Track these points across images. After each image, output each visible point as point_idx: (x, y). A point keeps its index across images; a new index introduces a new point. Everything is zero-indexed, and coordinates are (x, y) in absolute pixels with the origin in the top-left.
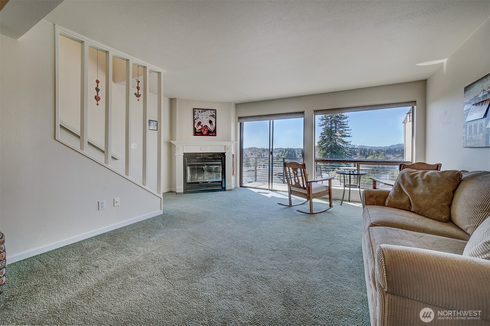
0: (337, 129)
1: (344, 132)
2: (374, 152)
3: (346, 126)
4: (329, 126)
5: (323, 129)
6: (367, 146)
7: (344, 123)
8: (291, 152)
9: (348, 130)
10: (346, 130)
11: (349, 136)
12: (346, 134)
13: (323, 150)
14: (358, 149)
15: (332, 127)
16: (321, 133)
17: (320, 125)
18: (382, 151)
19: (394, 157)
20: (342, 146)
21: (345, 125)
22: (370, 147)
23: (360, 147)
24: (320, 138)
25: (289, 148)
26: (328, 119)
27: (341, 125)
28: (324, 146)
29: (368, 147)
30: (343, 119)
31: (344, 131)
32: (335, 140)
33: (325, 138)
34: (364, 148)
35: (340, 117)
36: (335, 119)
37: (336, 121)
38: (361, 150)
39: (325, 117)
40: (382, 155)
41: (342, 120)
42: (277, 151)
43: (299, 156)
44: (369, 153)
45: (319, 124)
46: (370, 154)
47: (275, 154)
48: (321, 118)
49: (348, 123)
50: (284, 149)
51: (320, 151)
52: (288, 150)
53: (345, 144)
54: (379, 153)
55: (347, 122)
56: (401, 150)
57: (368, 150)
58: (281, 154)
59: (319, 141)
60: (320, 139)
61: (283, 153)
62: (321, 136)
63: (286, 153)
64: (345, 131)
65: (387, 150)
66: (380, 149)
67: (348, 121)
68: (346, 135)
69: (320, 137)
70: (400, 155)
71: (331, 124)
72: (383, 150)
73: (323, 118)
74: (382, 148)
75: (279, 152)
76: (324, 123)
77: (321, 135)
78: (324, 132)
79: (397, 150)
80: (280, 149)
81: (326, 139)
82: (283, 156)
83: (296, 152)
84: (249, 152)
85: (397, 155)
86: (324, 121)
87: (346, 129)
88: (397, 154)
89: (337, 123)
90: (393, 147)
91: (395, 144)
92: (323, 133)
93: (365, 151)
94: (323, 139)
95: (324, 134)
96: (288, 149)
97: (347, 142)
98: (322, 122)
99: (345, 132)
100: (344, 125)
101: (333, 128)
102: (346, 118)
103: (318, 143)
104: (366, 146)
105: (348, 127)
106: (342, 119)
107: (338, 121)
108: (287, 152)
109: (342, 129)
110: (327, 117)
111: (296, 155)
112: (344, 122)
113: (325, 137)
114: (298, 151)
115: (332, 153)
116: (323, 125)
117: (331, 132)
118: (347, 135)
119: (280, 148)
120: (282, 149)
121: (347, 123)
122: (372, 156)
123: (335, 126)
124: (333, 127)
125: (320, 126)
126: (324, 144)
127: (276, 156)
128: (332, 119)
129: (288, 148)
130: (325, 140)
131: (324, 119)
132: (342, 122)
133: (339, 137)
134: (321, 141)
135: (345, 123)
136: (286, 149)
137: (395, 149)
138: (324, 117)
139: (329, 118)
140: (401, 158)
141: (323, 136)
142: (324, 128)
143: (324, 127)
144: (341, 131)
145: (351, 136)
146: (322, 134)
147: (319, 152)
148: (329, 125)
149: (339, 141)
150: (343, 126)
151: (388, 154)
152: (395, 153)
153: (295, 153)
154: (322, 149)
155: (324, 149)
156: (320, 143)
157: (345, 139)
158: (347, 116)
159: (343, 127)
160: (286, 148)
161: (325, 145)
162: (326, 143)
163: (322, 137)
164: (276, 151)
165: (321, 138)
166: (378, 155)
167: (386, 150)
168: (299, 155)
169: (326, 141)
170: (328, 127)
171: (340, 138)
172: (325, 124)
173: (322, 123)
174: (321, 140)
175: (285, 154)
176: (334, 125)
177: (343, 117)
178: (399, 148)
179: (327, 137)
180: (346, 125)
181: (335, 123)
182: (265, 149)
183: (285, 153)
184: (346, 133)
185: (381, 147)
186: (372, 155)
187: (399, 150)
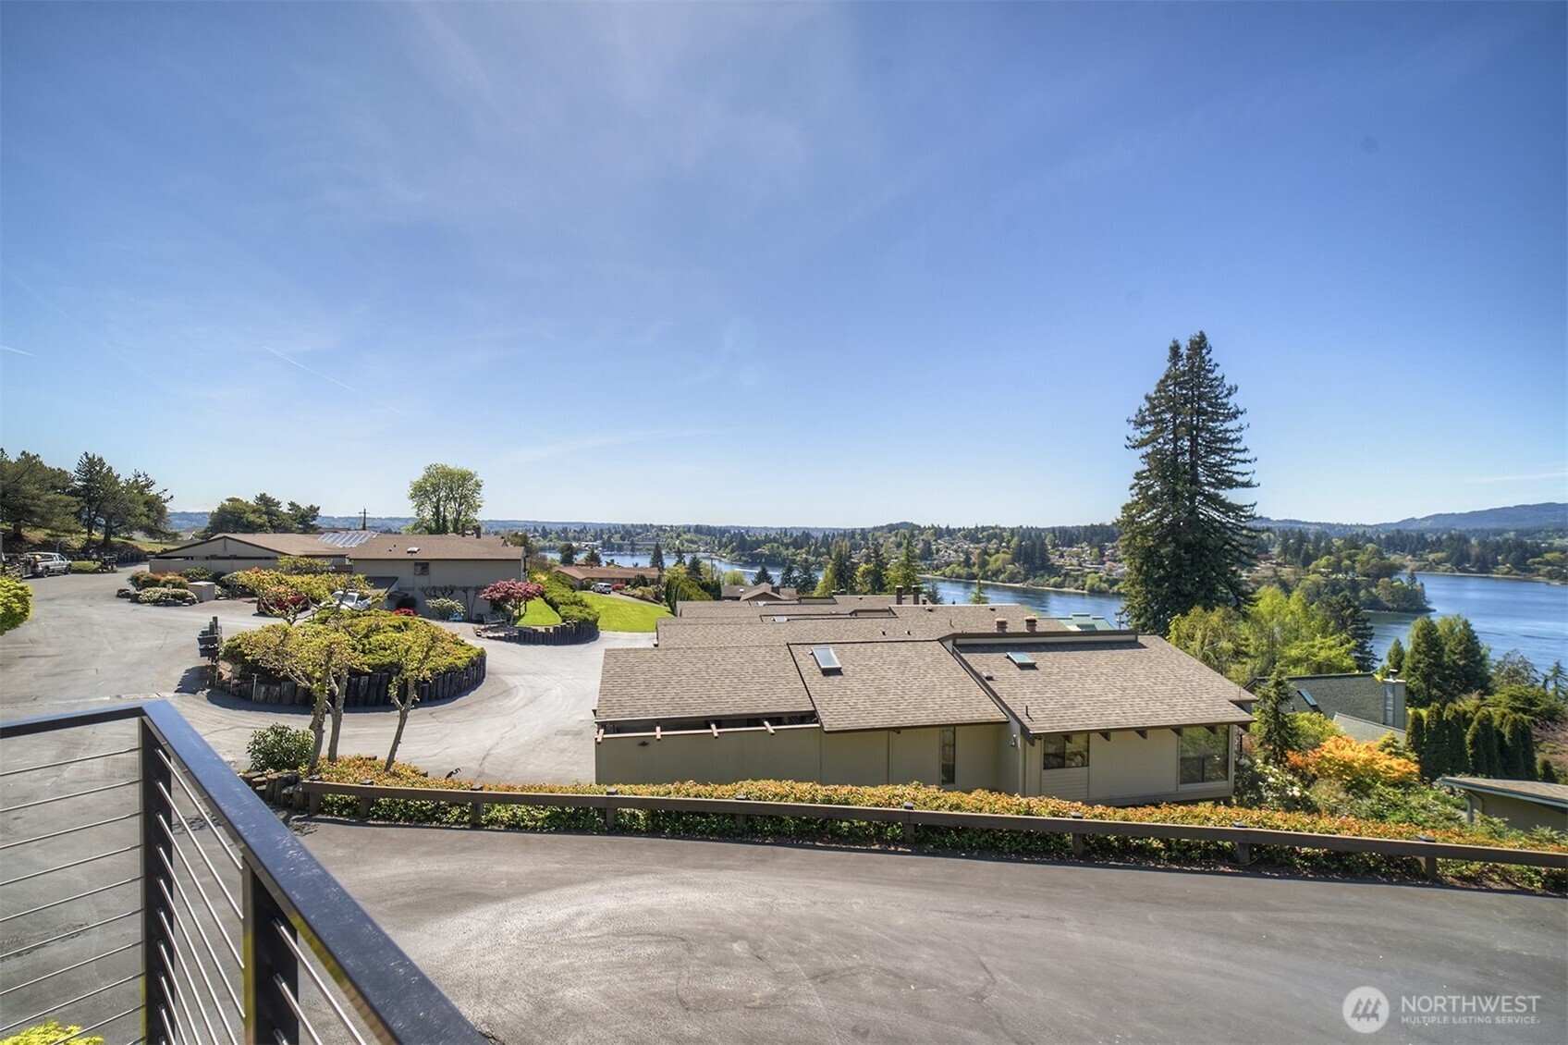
0: (1200, 457)
1: (1226, 468)
2: (1337, 542)
3: (1236, 446)
4: (1167, 447)
5: (1143, 457)
6: (1309, 521)
7: (1228, 435)
8: (1029, 539)
9: (1244, 461)
10: (1234, 462)
11: (1247, 485)
12: (1235, 477)
13: (1145, 535)
14: (1274, 534)
15: (1177, 452)
16: (1137, 474)
17: (1131, 444)
18: (1370, 540)
19: (1418, 564)
20: (1220, 522)
21: (1233, 441)
22: (1319, 524)
23: (1281, 525)
24: (1133, 492)
25: (1025, 527)
26: (1162, 421)
27: (1215, 442)
28: (1148, 519)
29: (1311, 524)
30: (1224, 421)
31: (1226, 465)
32: (1192, 500)
33: (1150, 493)
34: (1297, 530)
35: (1212, 412)
36: (1192, 421)
37: (1196, 428)
38: (1285, 535)
39: (1153, 415)
40: (1371, 556)
41: (1218, 424)
42: (983, 537)
43: (1058, 553)
44: (1317, 548)
45: (1128, 438)
46: (1324, 551)
47: (977, 546)
48: (1135, 419)
49: (1243, 433)
50: (1005, 528)
51: (1134, 538)
52: (1018, 532)
53: (1230, 514)
54: (1357, 547)
55: (1240, 429)
56: (1445, 537)
57: (1312, 537)
58: (995, 546)
59: (1130, 502)
60: (1132, 496)
61: (1004, 544)
62: (1136, 485)
63: (1013, 544)
64: (1232, 464)
65: (1387, 536)
66: (1360, 531)
67: (1245, 425)
68: (1235, 481)
69: (1131, 489)
70: (1441, 555)
71: (1176, 440)
72: (1374, 538)
73: (1144, 417)
74: (1366, 529)
75: (989, 541)
76: (1147, 436)
77: (1136, 481)
78: (1149, 470)
79: (1430, 537)
80: (993, 528)
81: (1156, 494)
82: (1004, 552)
83: (1047, 541)
84: (891, 540)
85: (1431, 557)
86: (1150, 428)
87: (1237, 456)
88: (1430, 553)
89: (1197, 436)
90: (1414, 527)
91: (1419, 517)
92: (1144, 472)
93: (1302, 538)
94: (1144, 497)
95: (1147, 478)
96: (1021, 531)
97: (1241, 508)
98: (1139, 431)
99: (1231, 468)
100: (1226, 441)
101: (1183, 454)
102: (1235, 416)
103: (1124, 508)
104: (1306, 523)
105: (1242, 448)
106: (1218, 420)
107: (1202, 429)
108: (1016, 539)
109: (1218, 458)
110: (1160, 413)
111: (1047, 550)
112: (1226, 431)
113: (1151, 486)
114: (1055, 536)
115: (1178, 545)
116: (1142, 444)
117: (1176, 468)
118: (1239, 478)
119: (993, 525)
120: (1000, 528)
121: (1238, 435)
122: (1329, 559)
123: (1191, 446)
124: (1182, 449)
125: (1134, 447)
126: (1148, 515)
127: (978, 551)
128: (1178, 422)
129: (1021, 527)
130: (1152, 501)
131: (1149, 423)
132: (1220, 432)
133: (1206, 488)
134: (1137, 503)
135: (1233, 436)
136: (1012, 530)
137: (1423, 535)
138: (1147, 413)
139: (1168, 416)
140: (1449, 565)
141: (1142, 482)
142: (1147, 456)
143: (1149, 449)
144: (1215, 465)
145: (1254, 483)
146: (1138, 476)
147: (1127, 542)
148: (1165, 443)
149: (1204, 504)
150: (1224, 446)
151: (1394, 553)
152: (1423, 549)
153: (1043, 544)
154: (1140, 533)
155: (1147, 531)
156: (1134, 511)
157: (1230, 495)
158: (1241, 410)
159: (1223, 450)
160: (1015, 525)
161: (1152, 518)
162: (1155, 511)
163: (1141, 488)
164: (980, 536)
165: (1136, 490)
166: (1356, 555)
167: (1383, 536)
168: (1058, 550)
169: (1157, 501)
170: (1161, 449)
171: (1212, 490)
172: (1152, 439)
173: (1138, 435)
174: (1136, 498)
175: (1008, 548)
176: (1189, 443)
177: (1223, 414)
178: (1438, 530)
179: (1158, 488)
180: (1236, 443)
181: (1191, 435)
182: (941, 529)
183: (1009, 542)
184: (1234, 473)
185: (1365, 526)
186: (1330, 553)
187: (1439, 539)
